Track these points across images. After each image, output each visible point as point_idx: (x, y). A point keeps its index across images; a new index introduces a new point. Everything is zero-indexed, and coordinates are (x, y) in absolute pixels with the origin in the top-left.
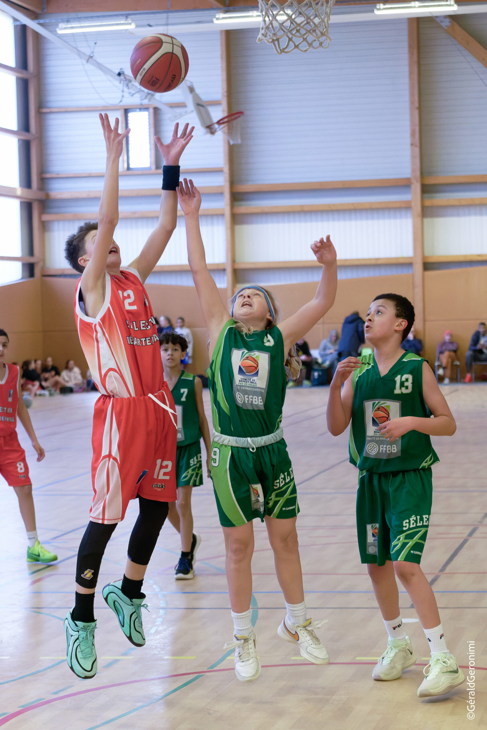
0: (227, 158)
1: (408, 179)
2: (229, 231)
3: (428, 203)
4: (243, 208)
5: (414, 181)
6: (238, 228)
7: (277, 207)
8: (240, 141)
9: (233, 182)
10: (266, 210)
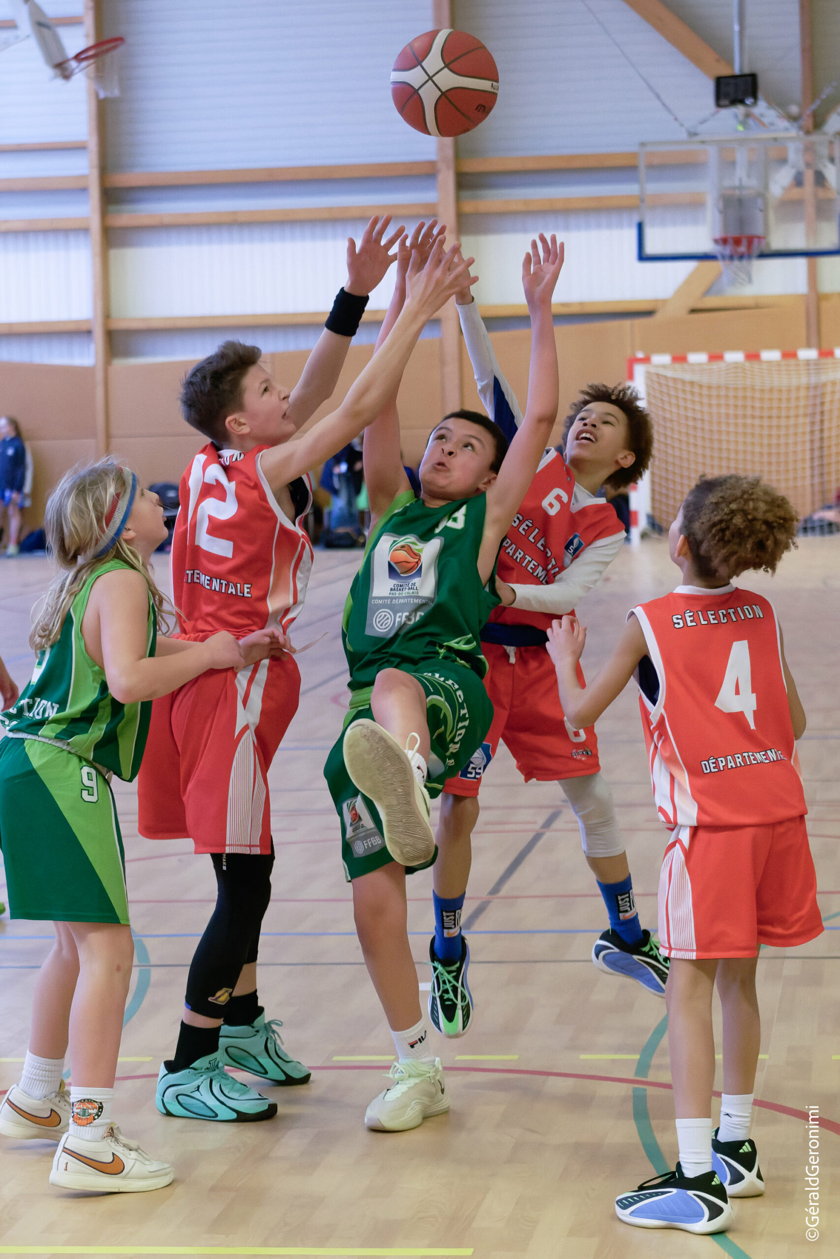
0: (94, 124)
1: (432, 164)
2: (98, 260)
3: (468, 207)
4: (125, 217)
5: (441, 166)
6: (114, 253)
7: (186, 215)
8: (116, 93)
9: (105, 167)
10: (166, 220)
